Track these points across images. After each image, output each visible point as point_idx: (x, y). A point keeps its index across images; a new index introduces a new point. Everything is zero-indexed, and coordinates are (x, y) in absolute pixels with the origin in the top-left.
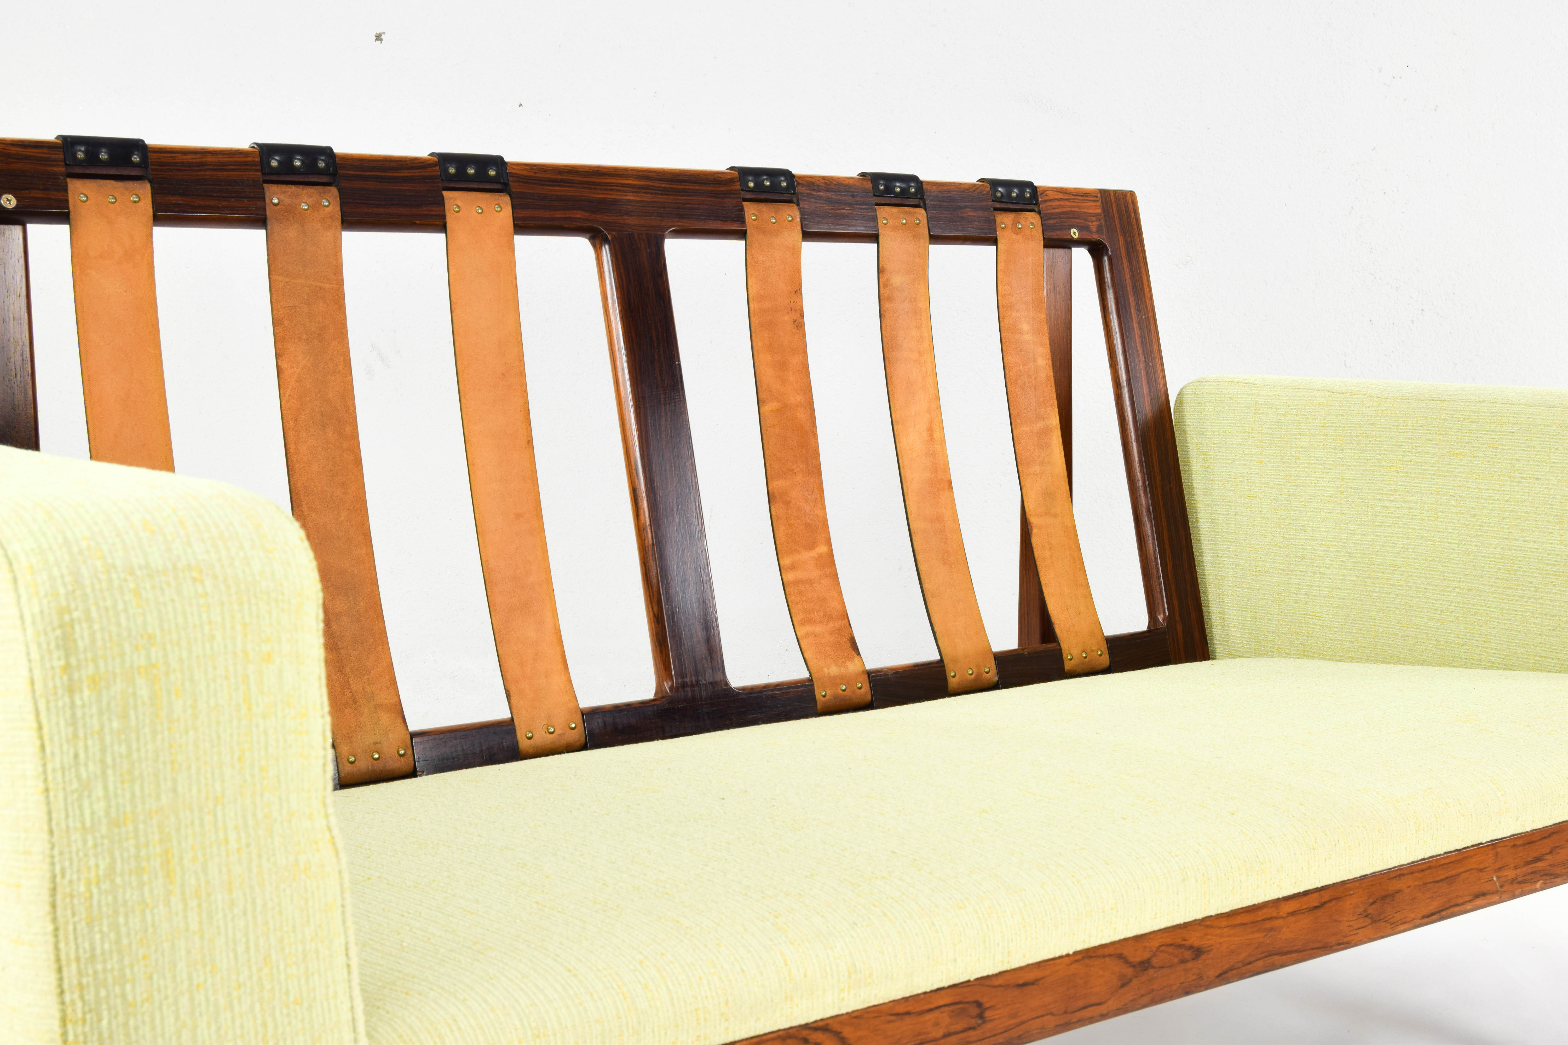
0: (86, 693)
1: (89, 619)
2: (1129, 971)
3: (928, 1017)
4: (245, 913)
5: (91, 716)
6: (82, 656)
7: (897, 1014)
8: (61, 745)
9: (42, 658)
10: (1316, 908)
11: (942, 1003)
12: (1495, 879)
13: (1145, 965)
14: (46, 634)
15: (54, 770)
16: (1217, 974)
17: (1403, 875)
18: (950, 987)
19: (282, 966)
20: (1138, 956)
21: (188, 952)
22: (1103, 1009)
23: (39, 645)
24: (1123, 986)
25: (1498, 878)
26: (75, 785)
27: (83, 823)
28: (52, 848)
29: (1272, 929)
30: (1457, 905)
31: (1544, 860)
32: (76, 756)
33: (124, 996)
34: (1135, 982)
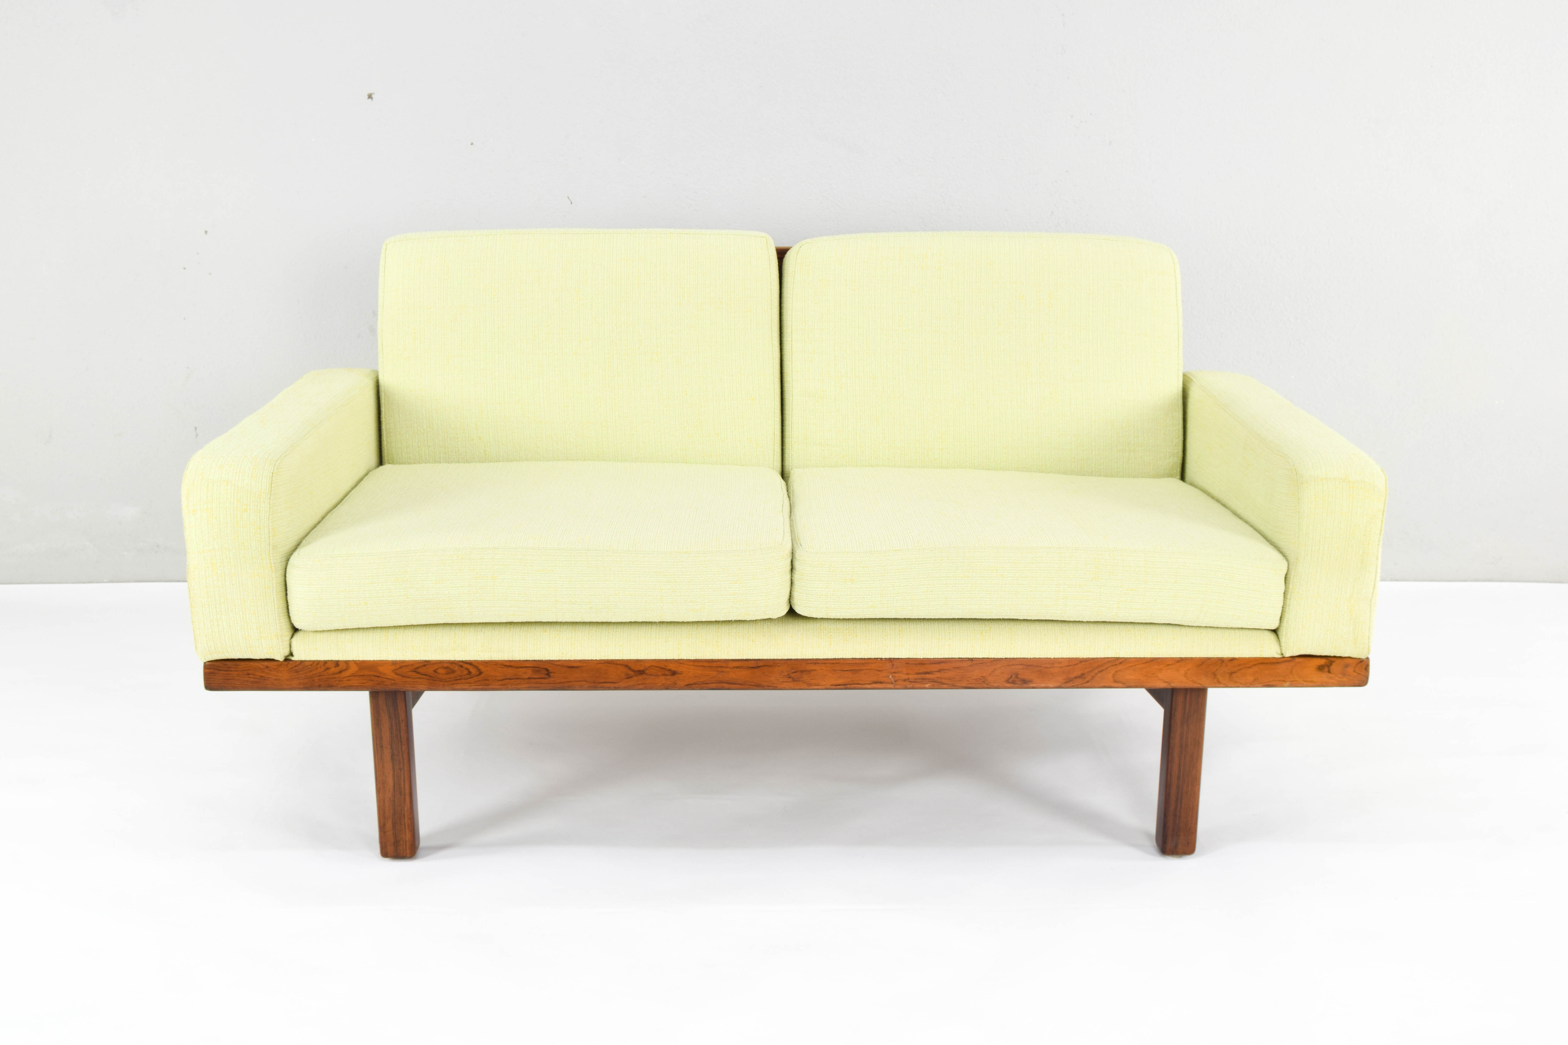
2: (632, 673)
3: (520, 669)
7: (505, 666)
10: (753, 667)
11: (528, 666)
12: (890, 677)
13: (641, 672)
16: (686, 684)
17: (818, 663)
18: (533, 661)
20: (638, 668)
22: (616, 685)
24: (627, 678)
25: (893, 676)
29: (722, 672)
30: (859, 684)
31: (932, 674)
34: (635, 678)
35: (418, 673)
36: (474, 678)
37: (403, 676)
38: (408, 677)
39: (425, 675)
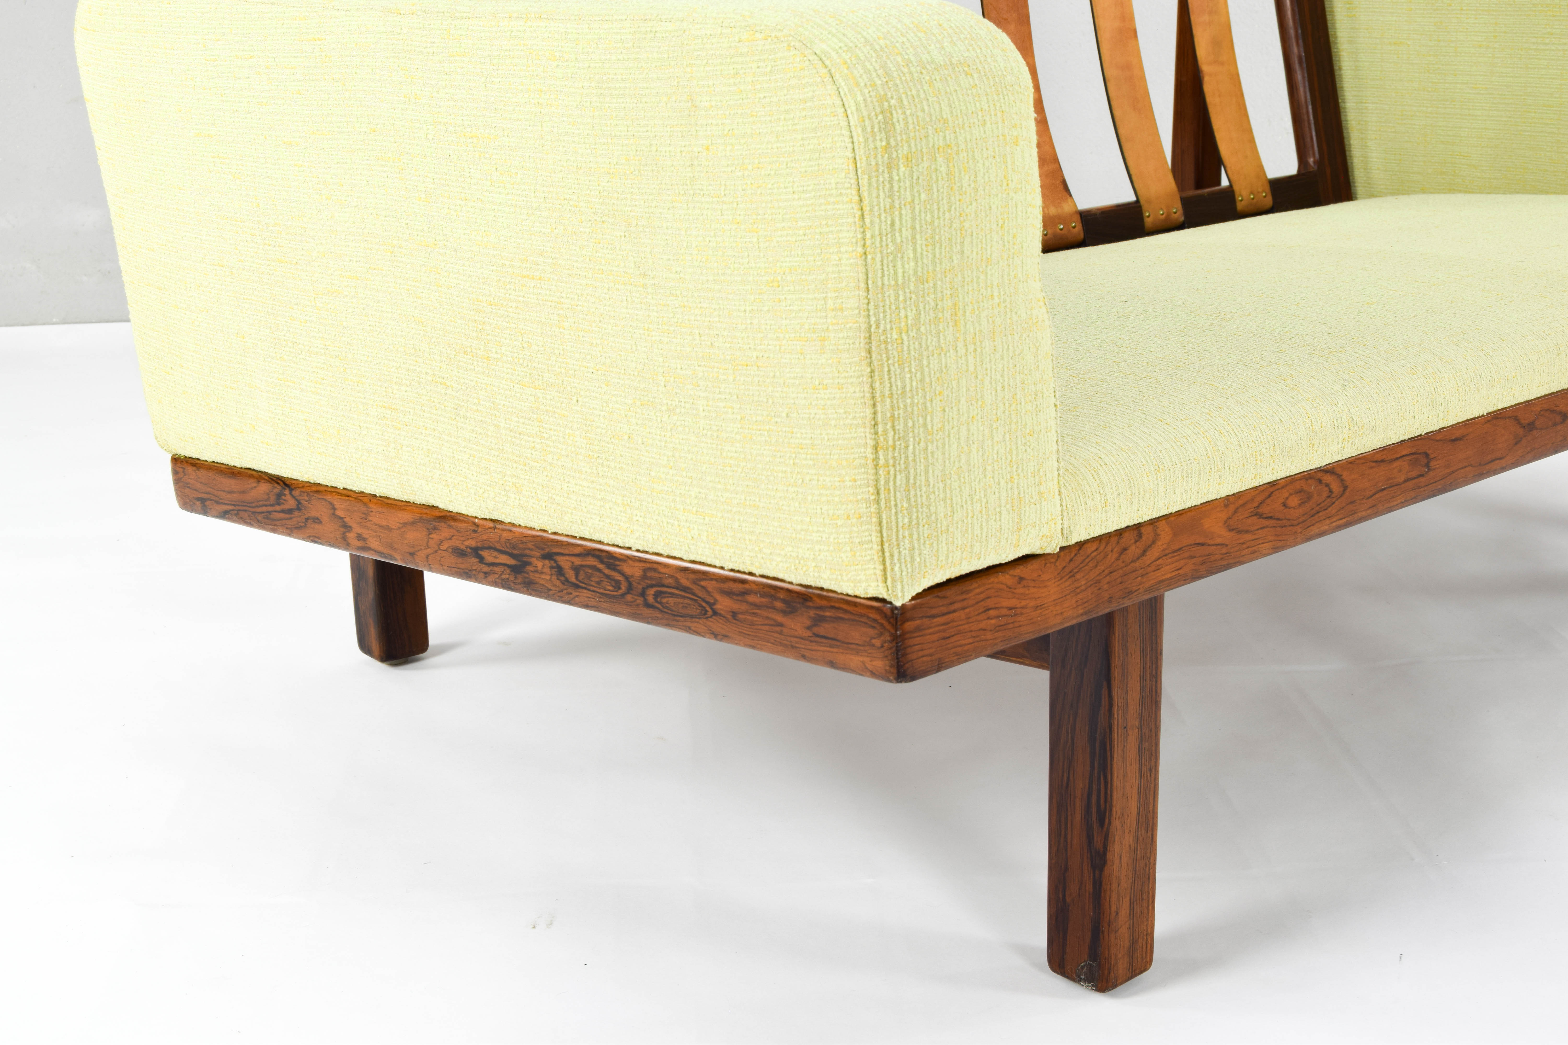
0: (902, 169)
1: (902, 106)
2: (1521, 431)
3: (1395, 463)
4: (1002, 358)
5: (905, 190)
6: (899, 138)
7: (1376, 462)
8: (880, 215)
9: (866, 140)
11: (1404, 453)
13: (1531, 426)
14: (870, 119)
15: (872, 237)
18: (1409, 439)
19: (1023, 404)
20: (1526, 418)
21: (968, 390)
23: (864, 129)
24: (1516, 444)
26: (892, 248)
27: (896, 281)
28: (868, 303)
32: (893, 224)
33: (925, 425)
34: (1524, 441)
35: (1260, 516)
36: (1337, 503)
37: (1240, 532)
38: (1247, 532)
39: (1271, 517)
